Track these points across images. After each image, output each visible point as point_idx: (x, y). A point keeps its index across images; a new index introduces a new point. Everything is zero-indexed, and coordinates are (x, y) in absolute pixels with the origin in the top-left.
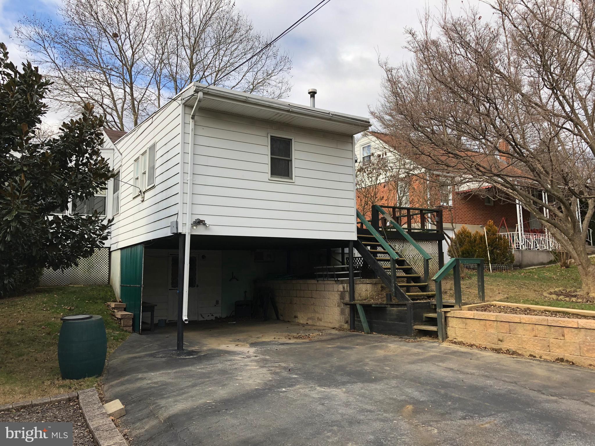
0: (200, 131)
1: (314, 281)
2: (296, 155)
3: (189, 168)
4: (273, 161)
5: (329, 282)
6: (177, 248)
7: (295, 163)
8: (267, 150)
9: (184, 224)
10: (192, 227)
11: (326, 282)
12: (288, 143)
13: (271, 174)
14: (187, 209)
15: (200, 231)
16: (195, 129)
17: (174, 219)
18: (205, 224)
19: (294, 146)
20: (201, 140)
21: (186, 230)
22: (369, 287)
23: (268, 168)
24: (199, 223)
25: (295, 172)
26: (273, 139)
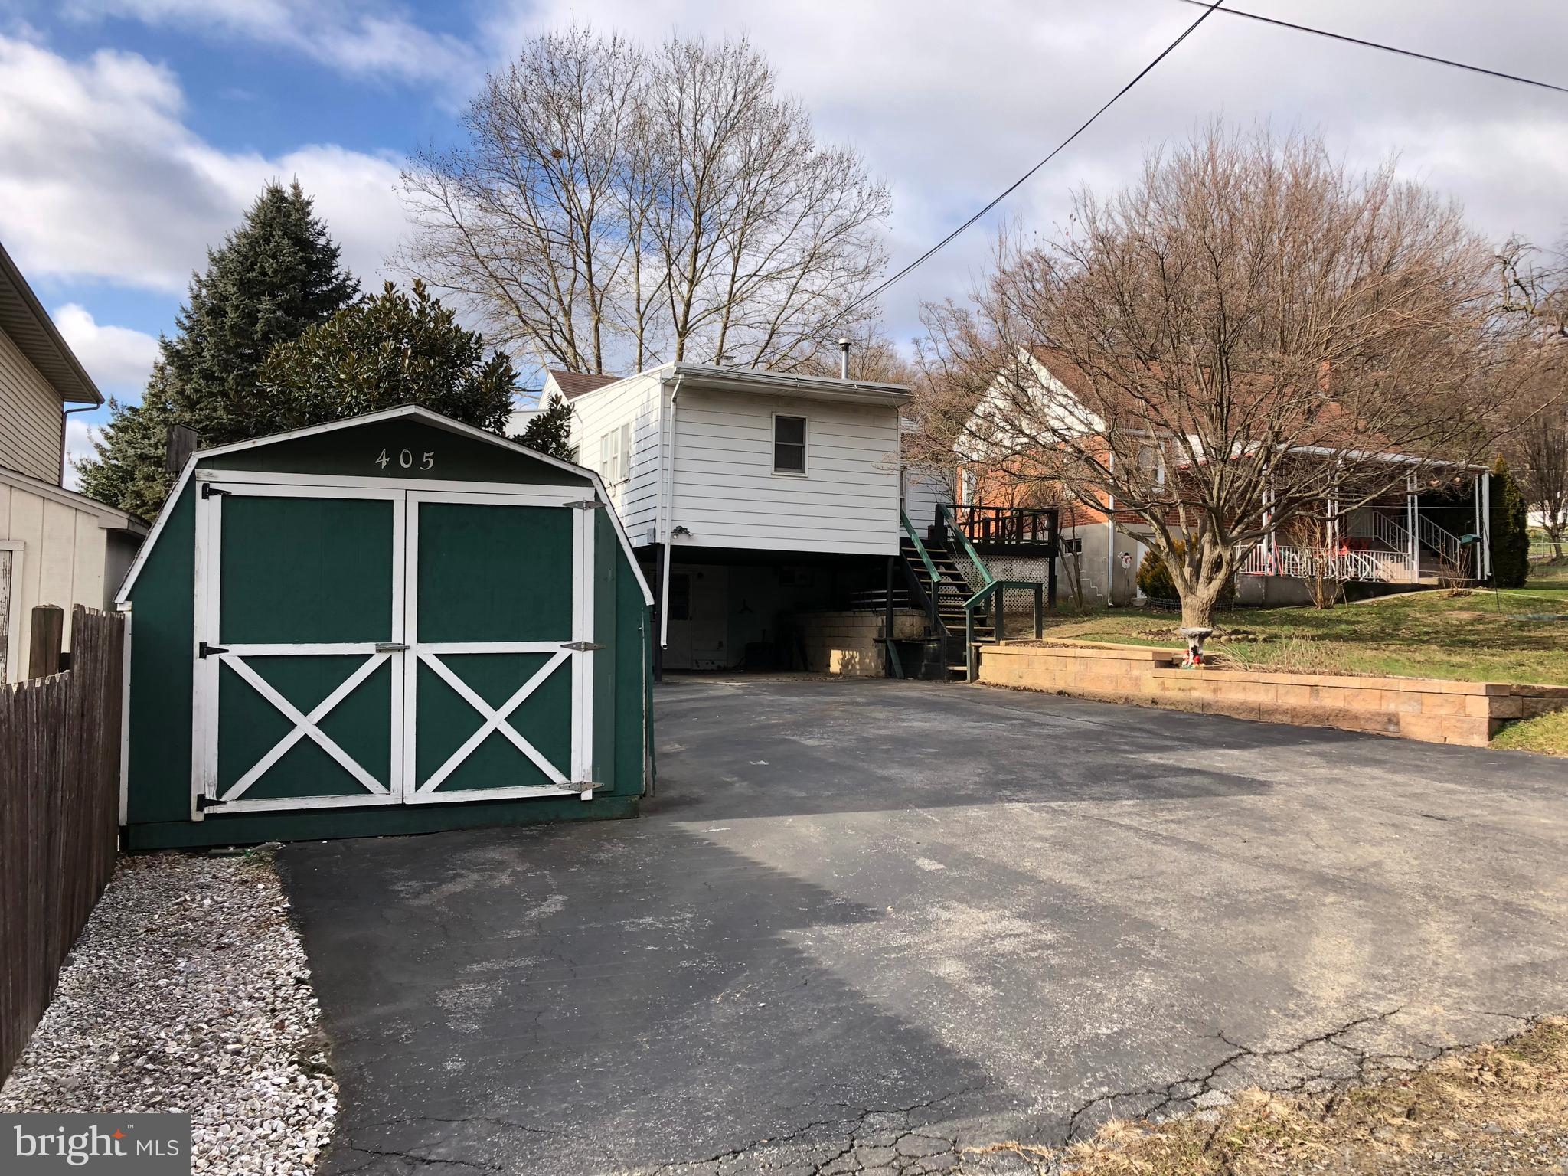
0: (683, 416)
1: (849, 613)
2: (810, 439)
3: (669, 452)
4: (778, 449)
5: (868, 614)
6: (655, 561)
7: (809, 451)
8: (770, 436)
9: (663, 533)
10: (672, 536)
11: (864, 614)
12: (801, 423)
13: (775, 466)
14: (667, 514)
15: (682, 541)
16: (676, 414)
17: (651, 525)
18: (687, 533)
19: (809, 428)
20: (684, 428)
21: (665, 539)
22: (916, 620)
23: (771, 459)
24: (680, 530)
25: (809, 462)
26: (778, 419)
